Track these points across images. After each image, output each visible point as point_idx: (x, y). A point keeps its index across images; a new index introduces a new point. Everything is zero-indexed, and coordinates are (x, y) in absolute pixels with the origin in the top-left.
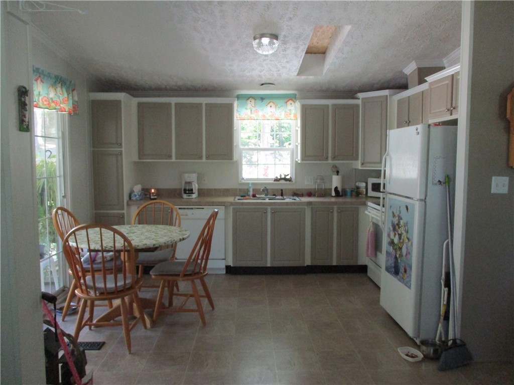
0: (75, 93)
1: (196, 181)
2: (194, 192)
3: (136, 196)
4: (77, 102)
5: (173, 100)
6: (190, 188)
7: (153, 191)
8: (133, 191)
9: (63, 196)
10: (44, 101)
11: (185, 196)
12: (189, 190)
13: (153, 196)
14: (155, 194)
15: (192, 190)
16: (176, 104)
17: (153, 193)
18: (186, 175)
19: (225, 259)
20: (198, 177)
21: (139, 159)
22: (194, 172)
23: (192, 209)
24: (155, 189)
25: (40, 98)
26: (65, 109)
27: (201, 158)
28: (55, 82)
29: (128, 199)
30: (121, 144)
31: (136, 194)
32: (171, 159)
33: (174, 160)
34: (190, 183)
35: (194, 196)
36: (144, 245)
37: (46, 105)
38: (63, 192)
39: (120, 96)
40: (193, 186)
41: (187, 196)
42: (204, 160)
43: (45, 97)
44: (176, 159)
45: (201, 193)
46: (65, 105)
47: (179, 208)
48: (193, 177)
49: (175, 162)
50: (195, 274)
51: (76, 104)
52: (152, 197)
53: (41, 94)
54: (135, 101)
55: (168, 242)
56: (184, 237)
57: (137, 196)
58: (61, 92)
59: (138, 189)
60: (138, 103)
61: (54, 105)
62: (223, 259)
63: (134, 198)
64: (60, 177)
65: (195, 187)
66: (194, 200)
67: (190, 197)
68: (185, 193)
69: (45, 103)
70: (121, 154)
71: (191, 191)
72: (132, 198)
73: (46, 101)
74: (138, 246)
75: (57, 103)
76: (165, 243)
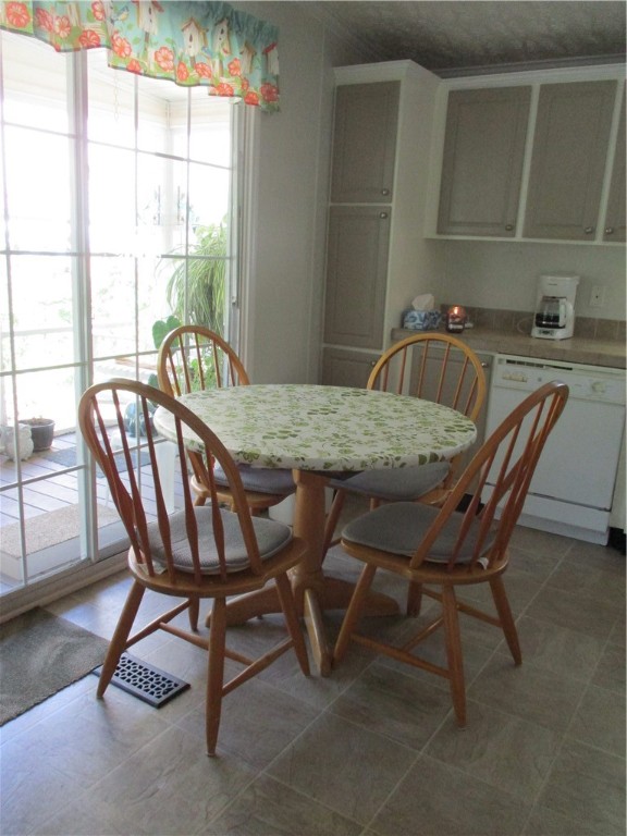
0: (274, 54)
1: (572, 295)
2: (561, 324)
3: (415, 319)
4: (277, 78)
5: (536, 78)
6: (552, 313)
7: (456, 311)
8: (412, 309)
9: (234, 304)
10: (160, 59)
11: (536, 332)
12: (548, 319)
13: (455, 324)
14: (457, 320)
15: (556, 318)
16: (545, 89)
17: (454, 317)
18: (549, 279)
19: (610, 510)
20: (578, 287)
21: (439, 232)
22: (571, 274)
23: (541, 366)
24: (461, 307)
25: (151, 51)
26: (232, 90)
27: (590, 234)
28: (207, 16)
29: (396, 324)
30: (389, 193)
31: (415, 314)
32: (514, 236)
33: (519, 238)
34: (553, 300)
35: (559, 334)
36: (297, 459)
37: (165, 69)
38: (235, 294)
39: (400, 70)
40: (562, 308)
41: (540, 332)
42: (599, 241)
43: (165, 48)
44: (525, 235)
45: (584, 328)
46: (233, 79)
47: (509, 362)
48: (564, 287)
49: (520, 244)
50: (459, 566)
51: (274, 82)
52: (451, 326)
53: (153, 39)
54: (443, 87)
55: (374, 461)
56: (437, 452)
57: (418, 321)
58: (226, 47)
59: (424, 304)
60: (452, 93)
61: (197, 75)
62: (605, 510)
63: (410, 325)
64: (231, 258)
65: (567, 311)
66: (559, 345)
67: (548, 336)
68: (540, 325)
69: (163, 65)
70: (387, 216)
71: (550, 322)
72: (407, 325)
73: (166, 59)
74: (279, 460)
75: (203, 69)
76: (364, 464)
